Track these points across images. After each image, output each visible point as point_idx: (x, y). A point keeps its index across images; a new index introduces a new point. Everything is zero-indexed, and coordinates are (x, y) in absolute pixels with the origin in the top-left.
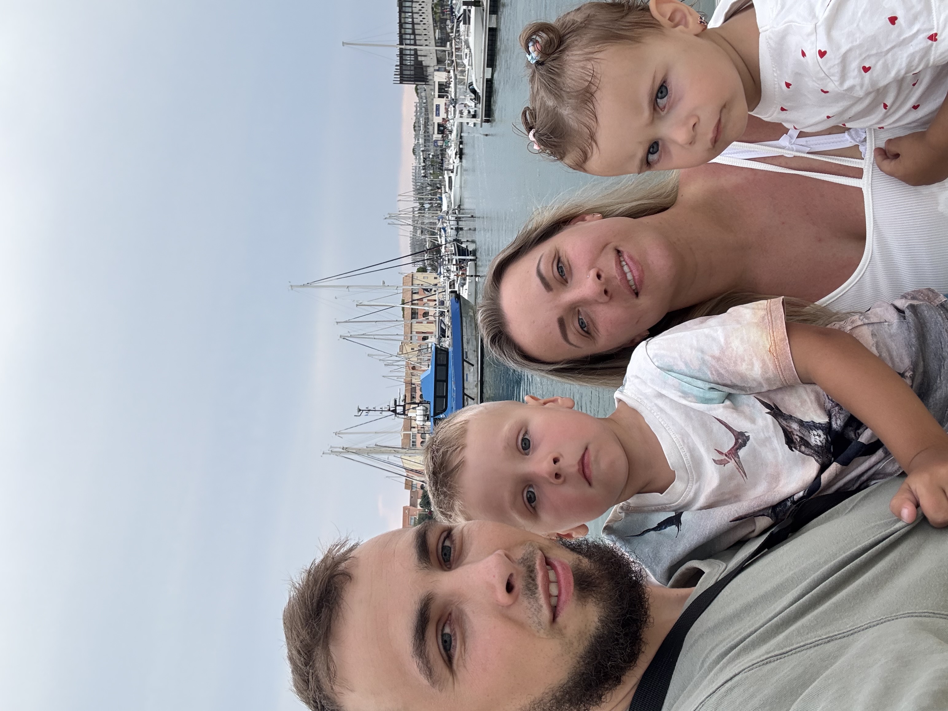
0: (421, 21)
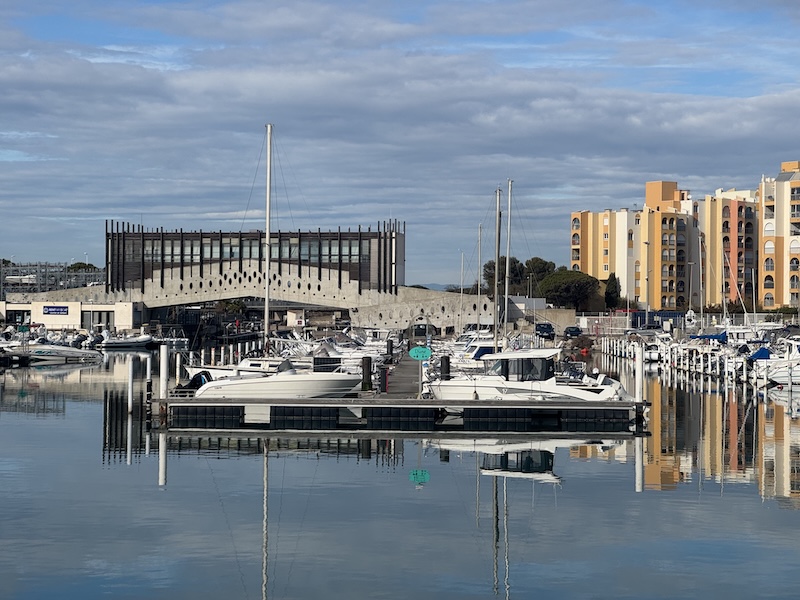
0: (225, 277)
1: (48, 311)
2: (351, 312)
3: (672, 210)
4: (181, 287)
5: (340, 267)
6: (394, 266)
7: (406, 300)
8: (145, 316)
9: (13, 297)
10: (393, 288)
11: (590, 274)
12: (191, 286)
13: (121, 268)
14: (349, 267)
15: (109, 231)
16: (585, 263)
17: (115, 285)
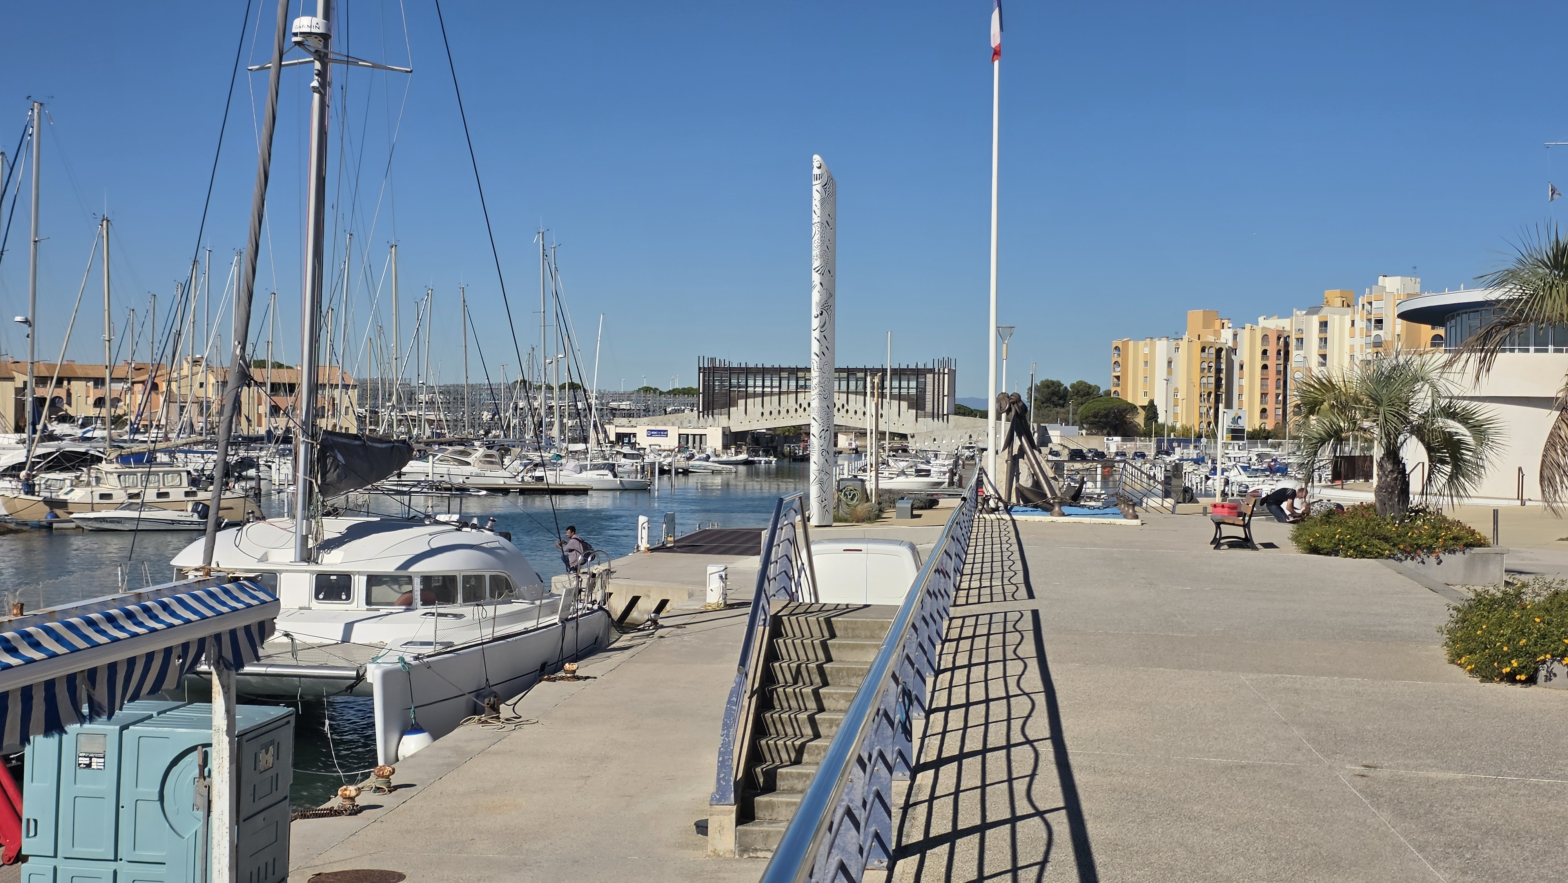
1: (651, 433)
2: (909, 437)
3: (1211, 339)
4: (762, 414)
5: (900, 398)
6: (946, 398)
7: (956, 427)
8: (732, 439)
9: (620, 422)
10: (945, 417)
11: (1130, 401)
12: (771, 413)
13: (711, 398)
14: (907, 398)
15: (701, 366)
16: (1125, 389)
17: (706, 412)
